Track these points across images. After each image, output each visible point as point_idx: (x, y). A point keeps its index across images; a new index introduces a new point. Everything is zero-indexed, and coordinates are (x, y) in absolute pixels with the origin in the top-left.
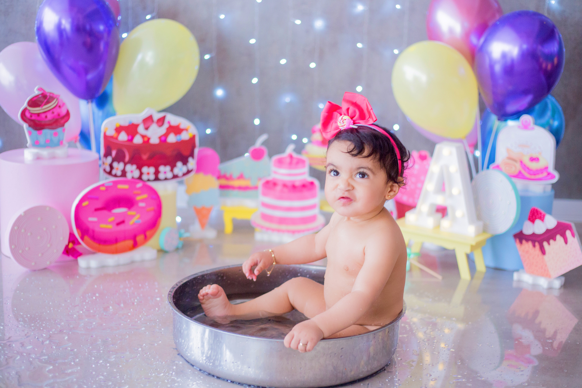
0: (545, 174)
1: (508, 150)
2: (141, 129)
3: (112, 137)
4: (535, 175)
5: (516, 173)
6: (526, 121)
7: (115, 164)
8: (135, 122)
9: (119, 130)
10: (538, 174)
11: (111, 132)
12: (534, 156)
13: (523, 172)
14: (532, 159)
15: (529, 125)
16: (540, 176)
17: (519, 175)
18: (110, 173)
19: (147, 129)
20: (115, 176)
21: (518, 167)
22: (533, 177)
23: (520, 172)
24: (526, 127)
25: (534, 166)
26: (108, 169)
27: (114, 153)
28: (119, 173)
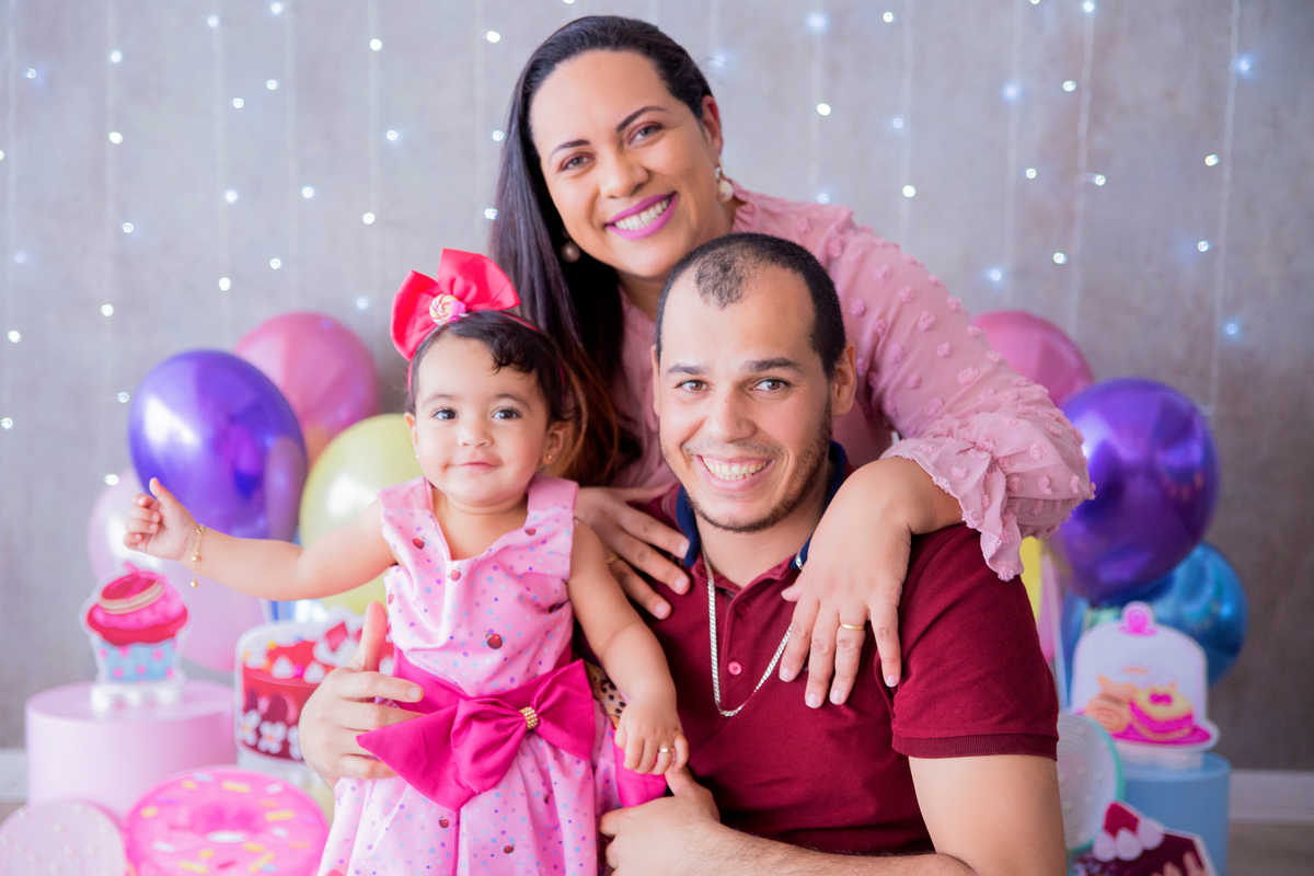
0: (1186, 731)
1: (1102, 680)
2: (322, 652)
3: (259, 671)
4: (1165, 732)
5: (1122, 728)
6: (1137, 617)
7: (267, 729)
8: (308, 636)
9: (274, 654)
10: (1171, 731)
11: (257, 660)
12: (1161, 690)
13: (1137, 726)
14: (1158, 699)
15: (1145, 623)
16: (1177, 735)
17: (1128, 734)
18: (255, 748)
19: (334, 649)
20: (267, 753)
21: (1125, 717)
22: (1160, 737)
23: (1130, 727)
24: (1138, 628)
25: (1160, 712)
26: (251, 739)
27: (264, 704)
28: (275, 747)
